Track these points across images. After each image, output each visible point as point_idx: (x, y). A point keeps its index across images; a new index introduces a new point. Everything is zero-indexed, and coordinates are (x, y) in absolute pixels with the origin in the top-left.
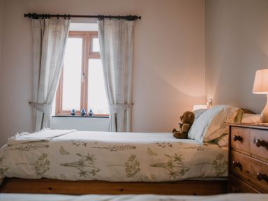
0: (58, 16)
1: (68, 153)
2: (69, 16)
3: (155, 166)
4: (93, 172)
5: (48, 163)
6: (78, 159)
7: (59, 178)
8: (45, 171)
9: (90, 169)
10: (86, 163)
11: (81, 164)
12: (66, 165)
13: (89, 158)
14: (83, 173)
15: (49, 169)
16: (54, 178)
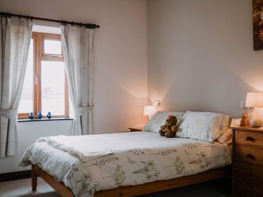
0: (20, 16)
1: (135, 162)
2: (32, 18)
3: (192, 163)
4: (156, 175)
5: (123, 173)
6: (143, 166)
7: (133, 184)
8: (123, 180)
9: (154, 173)
10: (150, 168)
11: (146, 170)
12: (136, 172)
13: (151, 164)
14: (149, 177)
15: (125, 178)
16: (128, 185)
